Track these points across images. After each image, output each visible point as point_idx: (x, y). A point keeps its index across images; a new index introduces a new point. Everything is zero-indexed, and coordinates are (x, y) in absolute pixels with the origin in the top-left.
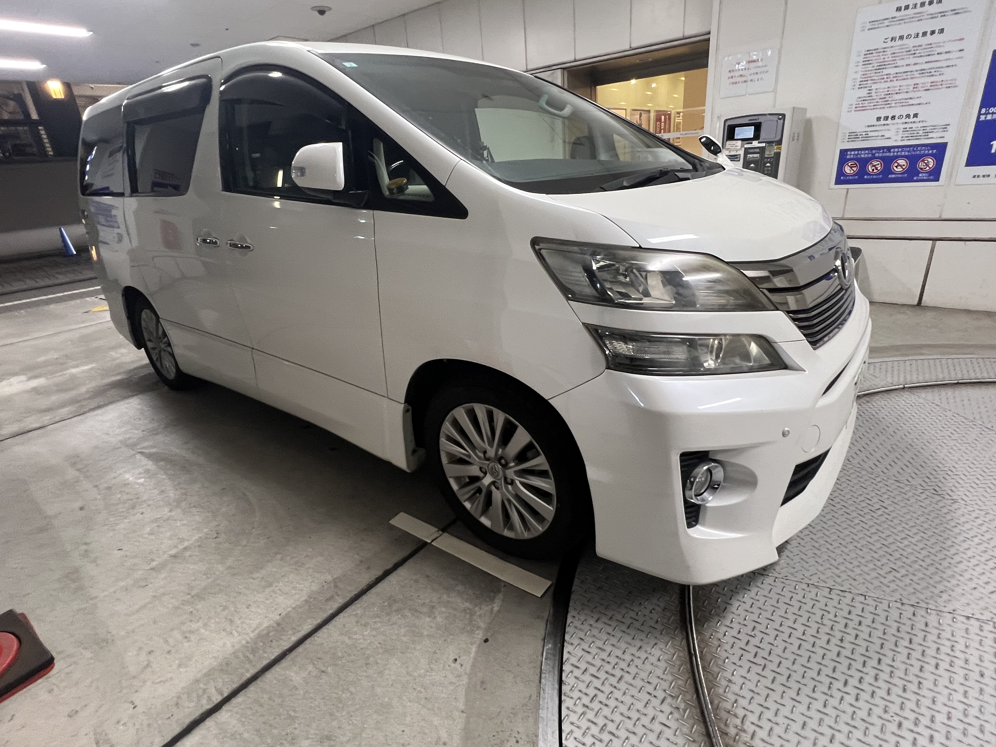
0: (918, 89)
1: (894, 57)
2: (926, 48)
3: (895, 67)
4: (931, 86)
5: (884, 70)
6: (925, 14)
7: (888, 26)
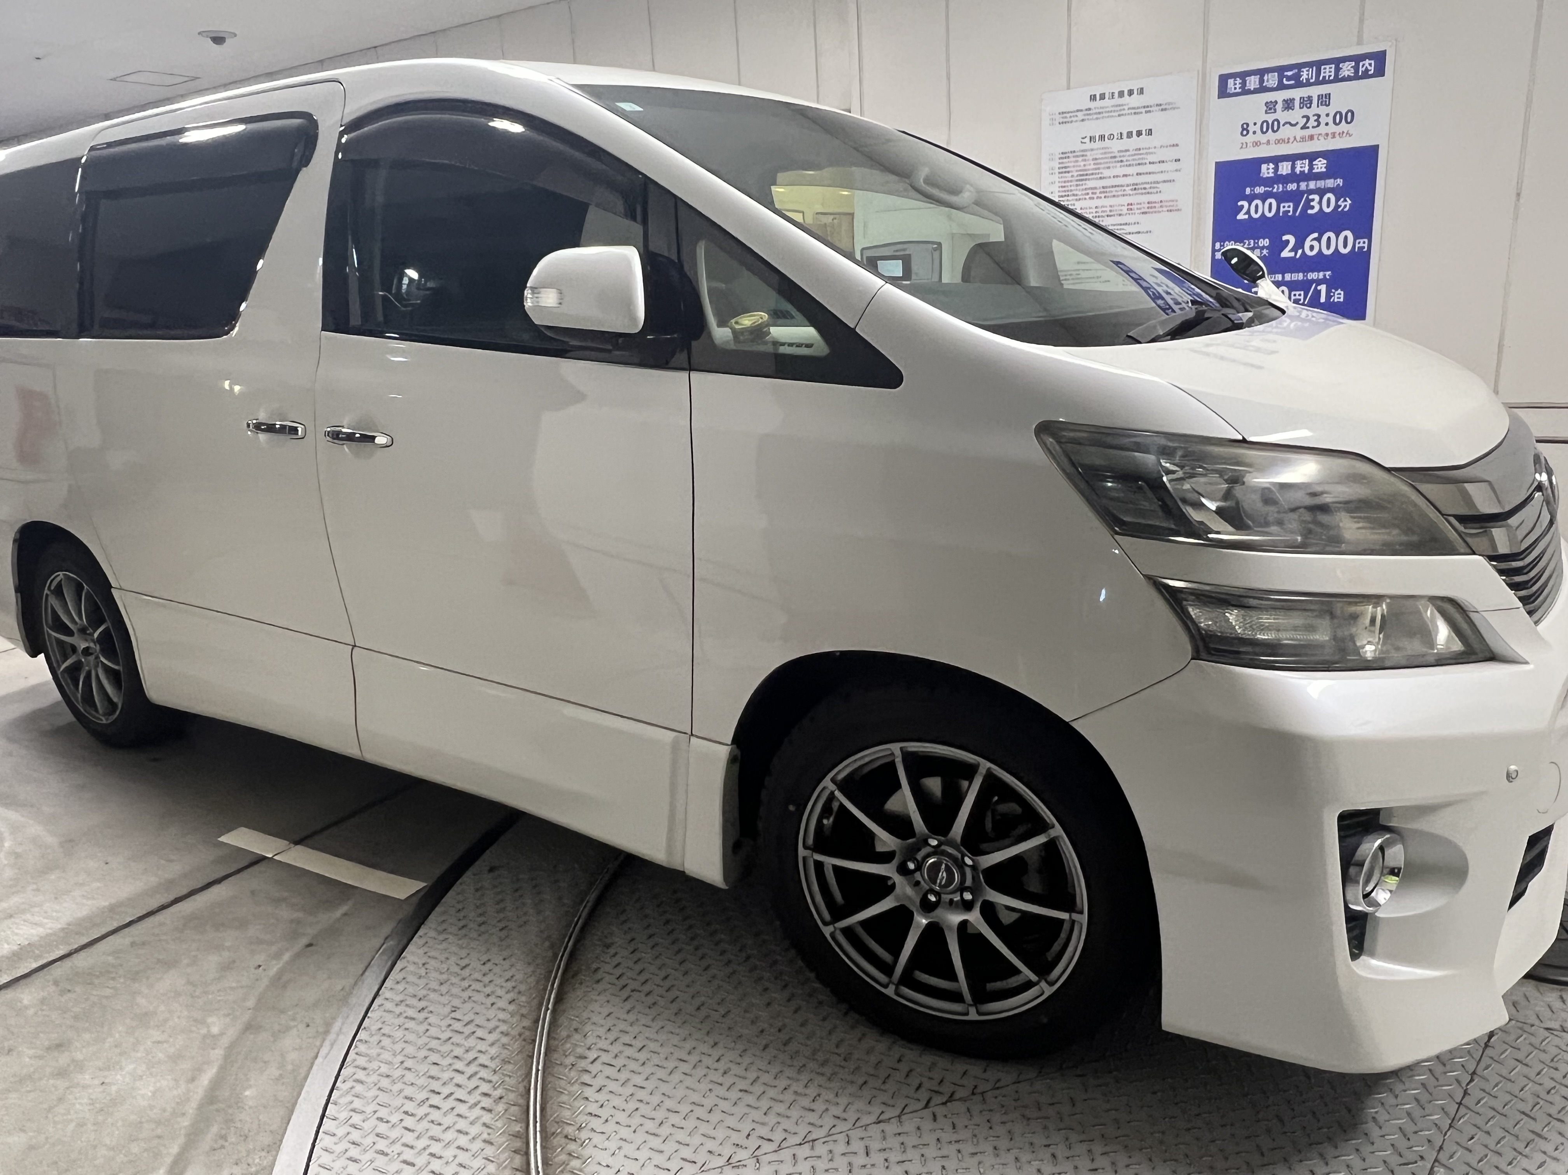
0: (1133, 212)
1: (1097, 164)
2: (1135, 155)
3: (1101, 178)
4: (1148, 208)
5: (1087, 182)
6: (1126, 108)
7: (1083, 120)
